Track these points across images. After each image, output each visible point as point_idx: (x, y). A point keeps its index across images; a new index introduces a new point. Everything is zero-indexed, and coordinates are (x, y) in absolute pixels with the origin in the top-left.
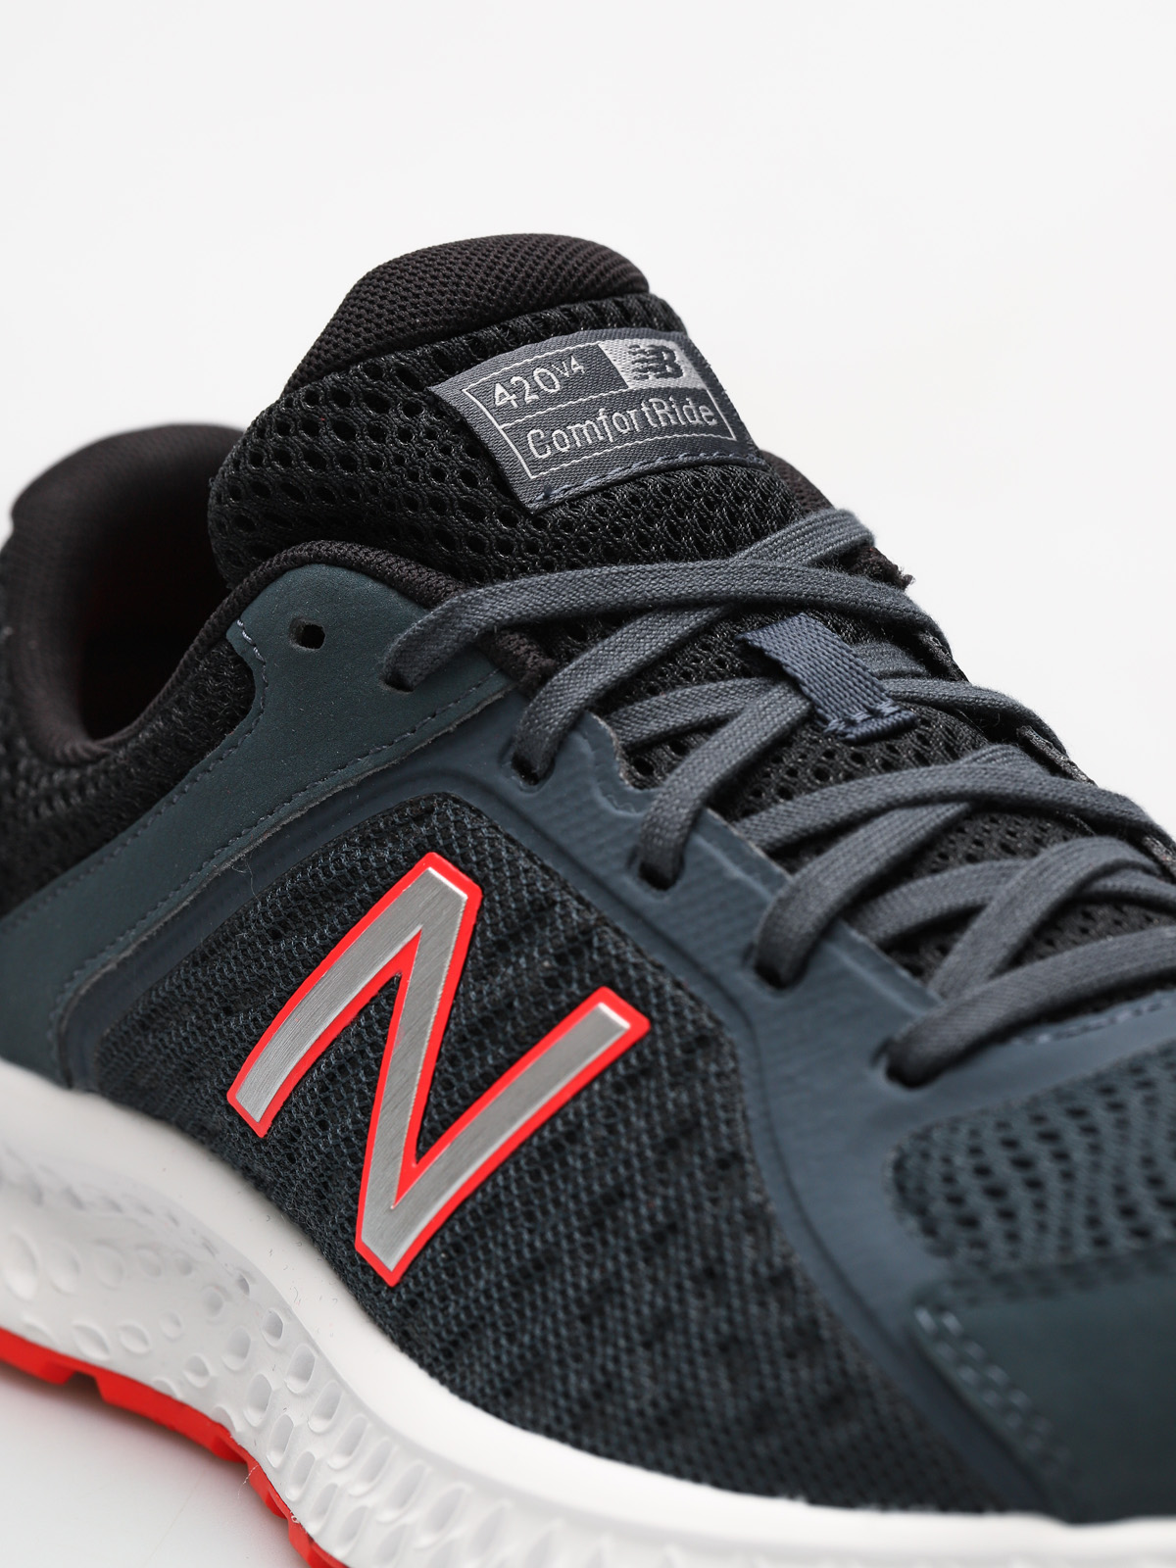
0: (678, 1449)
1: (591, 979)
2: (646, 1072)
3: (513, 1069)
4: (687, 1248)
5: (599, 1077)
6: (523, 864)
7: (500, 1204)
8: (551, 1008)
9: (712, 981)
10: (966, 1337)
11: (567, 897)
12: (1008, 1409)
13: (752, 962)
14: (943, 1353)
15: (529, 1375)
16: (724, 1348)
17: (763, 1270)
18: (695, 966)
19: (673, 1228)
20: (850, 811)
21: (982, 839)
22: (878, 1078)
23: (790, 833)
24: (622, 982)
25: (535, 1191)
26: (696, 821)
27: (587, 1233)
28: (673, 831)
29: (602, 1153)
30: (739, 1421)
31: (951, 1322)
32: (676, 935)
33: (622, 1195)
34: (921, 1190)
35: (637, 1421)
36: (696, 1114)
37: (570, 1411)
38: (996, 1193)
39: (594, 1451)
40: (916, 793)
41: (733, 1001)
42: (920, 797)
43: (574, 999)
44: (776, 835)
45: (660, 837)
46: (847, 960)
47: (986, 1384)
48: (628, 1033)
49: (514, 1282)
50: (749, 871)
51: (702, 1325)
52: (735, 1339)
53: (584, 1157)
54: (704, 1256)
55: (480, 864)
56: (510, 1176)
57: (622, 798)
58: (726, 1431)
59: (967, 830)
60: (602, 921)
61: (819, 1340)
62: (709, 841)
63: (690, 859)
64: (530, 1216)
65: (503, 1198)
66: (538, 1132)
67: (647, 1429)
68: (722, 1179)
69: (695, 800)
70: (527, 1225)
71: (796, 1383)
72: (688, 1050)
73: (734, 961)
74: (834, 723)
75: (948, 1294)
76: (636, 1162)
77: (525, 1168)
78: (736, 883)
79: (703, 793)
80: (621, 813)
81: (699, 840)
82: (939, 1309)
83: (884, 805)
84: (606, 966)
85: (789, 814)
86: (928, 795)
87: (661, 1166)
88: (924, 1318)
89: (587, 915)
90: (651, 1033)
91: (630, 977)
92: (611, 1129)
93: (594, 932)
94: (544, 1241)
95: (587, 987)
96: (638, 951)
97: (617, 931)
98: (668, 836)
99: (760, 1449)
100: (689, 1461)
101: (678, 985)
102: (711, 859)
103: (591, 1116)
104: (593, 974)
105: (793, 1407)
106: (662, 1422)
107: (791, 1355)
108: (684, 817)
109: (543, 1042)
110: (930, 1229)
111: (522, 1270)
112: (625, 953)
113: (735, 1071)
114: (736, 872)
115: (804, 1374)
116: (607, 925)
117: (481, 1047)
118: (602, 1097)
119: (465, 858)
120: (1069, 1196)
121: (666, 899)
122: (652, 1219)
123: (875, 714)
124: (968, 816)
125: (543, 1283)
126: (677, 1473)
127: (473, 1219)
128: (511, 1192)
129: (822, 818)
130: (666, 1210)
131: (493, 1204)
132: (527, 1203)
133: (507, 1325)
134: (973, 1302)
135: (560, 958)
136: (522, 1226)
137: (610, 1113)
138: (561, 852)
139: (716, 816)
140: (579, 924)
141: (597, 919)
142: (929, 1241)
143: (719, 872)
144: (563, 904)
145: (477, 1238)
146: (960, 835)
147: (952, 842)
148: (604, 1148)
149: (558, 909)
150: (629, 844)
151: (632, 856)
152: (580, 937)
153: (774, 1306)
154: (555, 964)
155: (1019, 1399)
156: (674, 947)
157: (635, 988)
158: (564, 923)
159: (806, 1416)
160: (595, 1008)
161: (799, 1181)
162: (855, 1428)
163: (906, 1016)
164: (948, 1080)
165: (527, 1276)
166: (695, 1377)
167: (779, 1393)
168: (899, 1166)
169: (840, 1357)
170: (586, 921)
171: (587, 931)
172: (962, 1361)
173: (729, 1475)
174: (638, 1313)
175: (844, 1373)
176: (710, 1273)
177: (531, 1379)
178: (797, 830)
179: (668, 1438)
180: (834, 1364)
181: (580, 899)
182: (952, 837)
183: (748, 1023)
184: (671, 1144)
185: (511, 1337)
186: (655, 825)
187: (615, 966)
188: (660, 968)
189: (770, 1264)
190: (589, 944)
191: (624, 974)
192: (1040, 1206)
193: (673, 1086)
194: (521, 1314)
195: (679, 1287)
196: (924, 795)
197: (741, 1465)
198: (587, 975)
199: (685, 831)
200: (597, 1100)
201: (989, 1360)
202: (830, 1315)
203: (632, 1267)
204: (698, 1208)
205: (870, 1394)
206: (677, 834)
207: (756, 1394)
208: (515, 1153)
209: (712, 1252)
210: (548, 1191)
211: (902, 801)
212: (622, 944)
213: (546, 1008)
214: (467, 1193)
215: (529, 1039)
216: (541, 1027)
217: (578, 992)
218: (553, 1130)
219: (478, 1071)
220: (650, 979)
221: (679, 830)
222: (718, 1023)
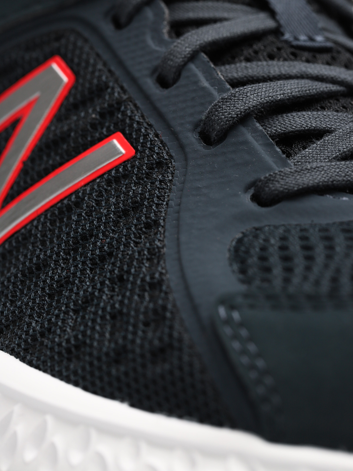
0: (72, 366)
1: (114, 127)
2: (125, 176)
3: (61, 168)
4: (114, 264)
5: (101, 176)
6: (100, 66)
7: (31, 235)
8: (89, 139)
9: (175, 135)
10: (241, 324)
11: (116, 85)
12: (253, 367)
13: (199, 129)
14: (227, 331)
15: (14, 322)
16: (113, 317)
17: (148, 279)
18: (168, 126)
19: (110, 254)
20: (279, 73)
21: (347, 106)
22: (246, 198)
23: (243, 76)
24: (129, 130)
25: (50, 230)
26: (193, 57)
27: (67, 253)
28: (179, 58)
29: (89, 214)
30: (107, 354)
31: (236, 315)
32: (164, 110)
33: (91, 236)
34: (247, 252)
35: (56, 349)
36: (143, 199)
37: (26, 341)
38: (286, 259)
39: (30, 364)
40: (319, 74)
41: (182, 147)
42: (320, 77)
43: (102, 135)
44: (235, 75)
45: (172, 60)
46: (249, 137)
47: (244, 352)
48: (124, 155)
49: (24, 275)
50: (213, 85)
51: (106, 304)
52: (120, 312)
53: (80, 215)
54: (121, 269)
55: (79, 64)
56: (41, 221)
57: (161, 41)
58: (99, 359)
59: (341, 100)
60: (130, 99)
61: (164, 318)
62: (197, 68)
63: (184, 74)
64: (43, 243)
65: (33, 232)
66: (61, 201)
67: (60, 353)
68: (145, 233)
69: (196, 46)
70: (40, 247)
71: (143, 339)
72: (151, 168)
73: (189, 126)
74: (287, 36)
75: (240, 300)
76: (103, 219)
77: (49, 217)
78: (204, 89)
79: (202, 44)
80: (158, 48)
81: (192, 66)
82: (232, 307)
83: (299, 75)
84: (123, 121)
85: (246, 68)
86: (325, 77)
87: (116, 223)
88: (222, 311)
89: (123, 95)
90: (134, 157)
91: (133, 128)
92: (98, 203)
93: (123, 104)
94: (45, 255)
95: (110, 131)
96: (143, 116)
97: (135, 105)
98: (177, 60)
99: (114, 371)
100: (75, 373)
101: (157, 135)
102: (195, 75)
103: (91, 194)
104: (116, 124)
105: (138, 350)
106: (69, 351)
107: (146, 324)
108: (187, 52)
109: (80, 156)
110: (243, 271)
111: (30, 269)
112: (135, 115)
113: (171, 181)
114: (206, 84)
115: (150, 335)
116: (131, 102)
117: (49, 156)
118: (99, 186)
119: (72, 60)
120: (326, 266)
121: (166, 92)
122: (101, 248)
123: (311, 39)
124: (344, 95)
125: (38, 277)
126: (68, 380)
127: (16, 242)
128: (38, 229)
129: (263, 73)
130: (110, 244)
131: (28, 235)
132: (44, 235)
133: (12, 296)
134: (252, 307)
135: (102, 115)
136: (38, 247)
137: (100, 195)
138: (121, 64)
139: (205, 56)
140: (117, 99)
141: (128, 98)
142: (241, 276)
143: (196, 82)
144: (113, 88)
145: (15, 253)
146: (335, 101)
147: (330, 103)
148: (91, 211)
149: (109, 90)
150: (156, 63)
151: (155, 70)
152: (115, 105)
153: (147, 298)
154: (98, 117)
155: (260, 363)
156: (161, 116)
157: (134, 134)
158: (110, 97)
159: (142, 356)
160: (111, 141)
161: (183, 238)
162: (167, 366)
163: (270, 169)
164: (283, 206)
165: (31, 272)
166: (93, 329)
167: (133, 342)
168: (240, 241)
169: (171, 327)
170: (121, 97)
171: (119, 103)
172: (236, 337)
173: (93, 384)
174: (77, 294)
175: (171, 336)
176: (121, 278)
177: (15, 325)
178: (247, 76)
179: (69, 360)
180: (167, 330)
181: (122, 88)
182: (331, 101)
183: (186, 159)
184: (125, 213)
185: (12, 302)
186: (171, 54)
187: (128, 121)
188: (150, 126)
189: (152, 278)
190: (119, 109)
191: (131, 126)
192: (308, 268)
193: (136, 184)
194: (22, 292)
195: (102, 283)
196: (323, 76)
197: (101, 379)
198: (113, 125)
199: (186, 59)
200: (96, 187)
201: (250, 339)
202: (174, 306)
203: (83, 271)
204: (127, 245)
205: (180, 349)
206: (181, 59)
207: (120, 341)
208: (47, 211)
209: (125, 267)
210: (56, 231)
211: (310, 76)
212: (136, 112)
213: (87, 139)
214: (18, 229)
215: (73, 153)
216: (81, 148)
217: (105, 133)
218: (70, 200)
219: (43, 166)
220: (143, 130)
221: (183, 58)
222: (171, 157)
